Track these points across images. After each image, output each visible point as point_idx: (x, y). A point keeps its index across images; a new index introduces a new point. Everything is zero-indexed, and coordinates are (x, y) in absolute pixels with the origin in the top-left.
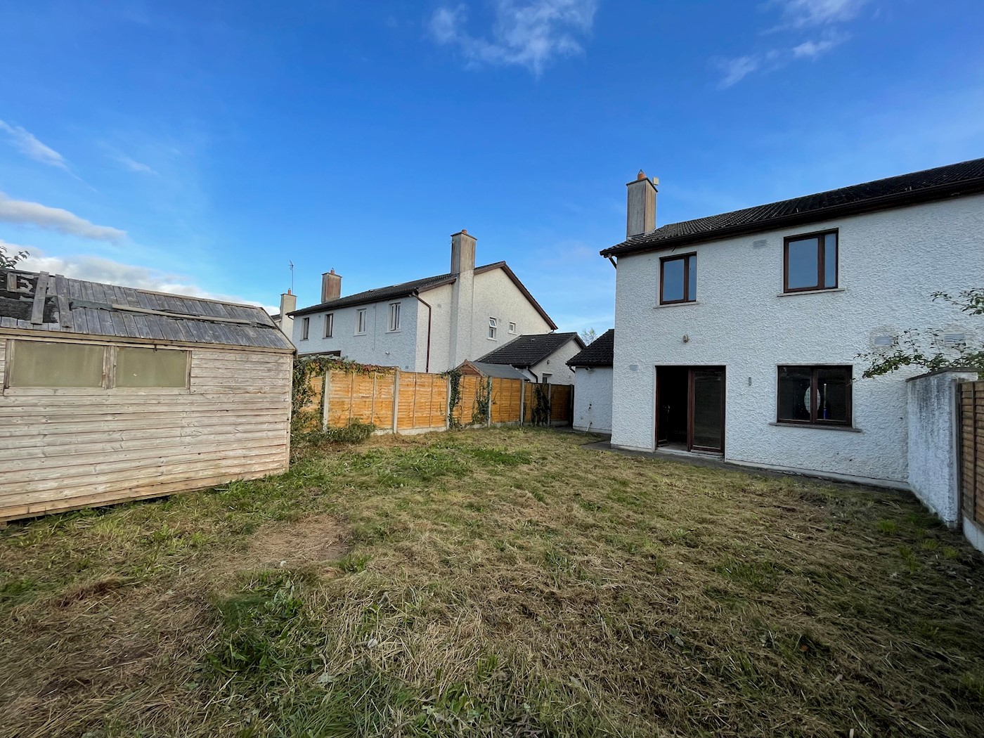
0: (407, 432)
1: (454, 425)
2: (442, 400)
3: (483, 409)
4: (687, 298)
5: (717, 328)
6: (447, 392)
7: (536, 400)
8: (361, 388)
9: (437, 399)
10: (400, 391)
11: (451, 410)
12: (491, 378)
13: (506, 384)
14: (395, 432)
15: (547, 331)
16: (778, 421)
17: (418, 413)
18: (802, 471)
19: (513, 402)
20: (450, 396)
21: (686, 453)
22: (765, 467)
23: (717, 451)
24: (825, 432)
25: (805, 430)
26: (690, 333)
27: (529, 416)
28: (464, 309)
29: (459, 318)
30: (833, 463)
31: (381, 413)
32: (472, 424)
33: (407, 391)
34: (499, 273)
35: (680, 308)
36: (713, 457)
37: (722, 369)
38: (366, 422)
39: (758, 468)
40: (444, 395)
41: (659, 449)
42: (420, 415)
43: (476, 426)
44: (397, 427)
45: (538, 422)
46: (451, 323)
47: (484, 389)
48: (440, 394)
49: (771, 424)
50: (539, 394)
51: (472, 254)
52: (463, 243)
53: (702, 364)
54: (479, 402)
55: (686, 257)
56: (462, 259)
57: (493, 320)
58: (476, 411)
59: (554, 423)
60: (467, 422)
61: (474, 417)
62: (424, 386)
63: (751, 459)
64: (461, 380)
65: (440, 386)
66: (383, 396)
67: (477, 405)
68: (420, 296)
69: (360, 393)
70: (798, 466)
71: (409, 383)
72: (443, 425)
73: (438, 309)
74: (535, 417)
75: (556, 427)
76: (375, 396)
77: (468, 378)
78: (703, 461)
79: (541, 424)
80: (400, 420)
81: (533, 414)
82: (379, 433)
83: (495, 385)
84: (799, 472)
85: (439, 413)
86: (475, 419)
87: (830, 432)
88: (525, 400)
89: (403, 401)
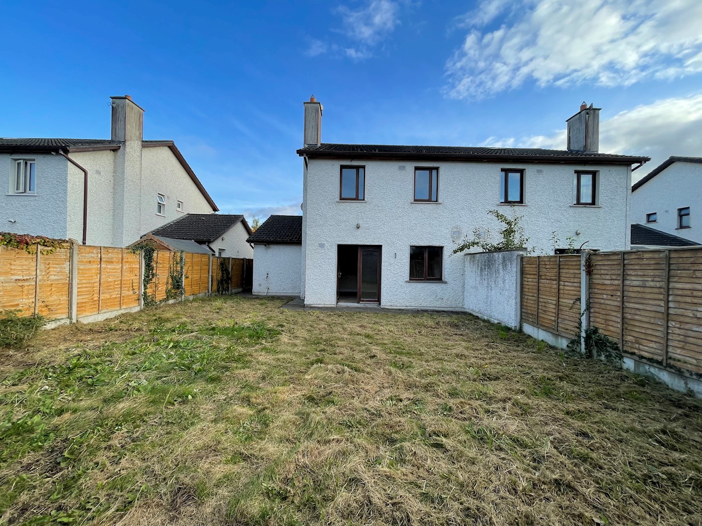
0: (90, 318)
1: (149, 302)
2: (135, 277)
3: (177, 284)
4: (358, 197)
5: (377, 220)
6: (140, 268)
7: (221, 272)
8: (13, 267)
9: (128, 277)
10: (78, 269)
11: (146, 288)
12: (184, 253)
13: (196, 259)
14: (74, 321)
15: (210, 212)
16: (410, 280)
17: (105, 295)
18: (421, 308)
19: (203, 276)
20: (143, 273)
21: (356, 305)
22: (403, 308)
23: (375, 301)
24: (431, 284)
25: (423, 284)
26: (361, 222)
27: (215, 288)
28: (132, 181)
29: (126, 189)
30: (435, 302)
31: (51, 299)
32: (167, 299)
33: (90, 269)
34: (166, 153)
35: (354, 203)
36: (373, 305)
37: (380, 247)
38: (26, 314)
39: (399, 310)
40: (137, 272)
41: (338, 303)
42: (107, 296)
43: (171, 301)
44: (77, 315)
45: (222, 292)
46: (114, 193)
47: (177, 264)
48: (131, 270)
49: (406, 282)
50: (223, 267)
51: (139, 126)
52: (128, 110)
53: (368, 244)
54: (172, 277)
55: (357, 168)
56: (128, 127)
57: (161, 196)
58: (170, 287)
59: (234, 291)
60: (161, 298)
61: (168, 292)
62: (112, 262)
63: (396, 304)
64: (155, 255)
65: (131, 262)
66: (53, 277)
67: (170, 281)
68: (70, 156)
69: (13, 275)
70: (419, 305)
71: (92, 260)
72: (137, 305)
73: (97, 176)
74: (219, 287)
75: (235, 294)
76: (39, 278)
77: (161, 253)
78: (366, 309)
79: (224, 293)
80: (80, 306)
81: (218, 284)
82: (50, 326)
83: (187, 260)
84: (420, 309)
85: (131, 292)
86: (169, 295)
87: (434, 284)
88: (212, 273)
89: (84, 281)
